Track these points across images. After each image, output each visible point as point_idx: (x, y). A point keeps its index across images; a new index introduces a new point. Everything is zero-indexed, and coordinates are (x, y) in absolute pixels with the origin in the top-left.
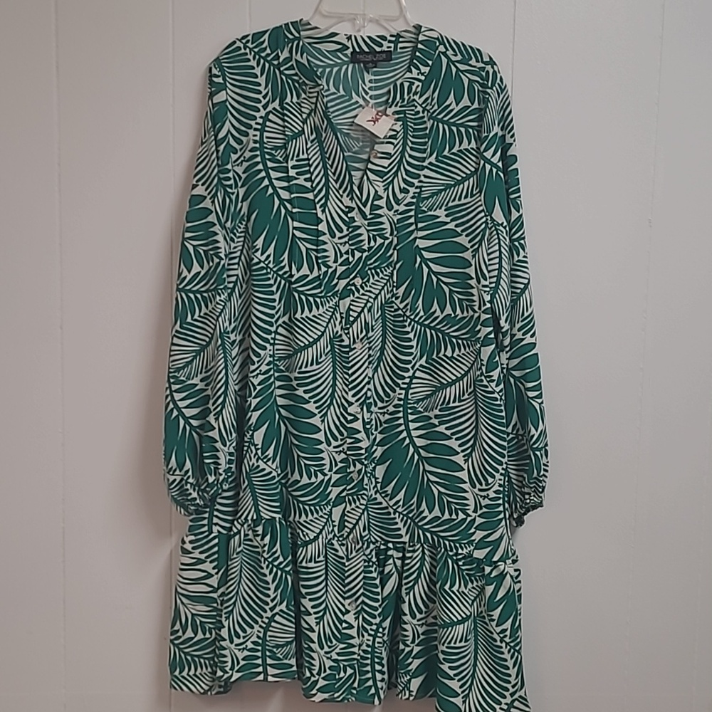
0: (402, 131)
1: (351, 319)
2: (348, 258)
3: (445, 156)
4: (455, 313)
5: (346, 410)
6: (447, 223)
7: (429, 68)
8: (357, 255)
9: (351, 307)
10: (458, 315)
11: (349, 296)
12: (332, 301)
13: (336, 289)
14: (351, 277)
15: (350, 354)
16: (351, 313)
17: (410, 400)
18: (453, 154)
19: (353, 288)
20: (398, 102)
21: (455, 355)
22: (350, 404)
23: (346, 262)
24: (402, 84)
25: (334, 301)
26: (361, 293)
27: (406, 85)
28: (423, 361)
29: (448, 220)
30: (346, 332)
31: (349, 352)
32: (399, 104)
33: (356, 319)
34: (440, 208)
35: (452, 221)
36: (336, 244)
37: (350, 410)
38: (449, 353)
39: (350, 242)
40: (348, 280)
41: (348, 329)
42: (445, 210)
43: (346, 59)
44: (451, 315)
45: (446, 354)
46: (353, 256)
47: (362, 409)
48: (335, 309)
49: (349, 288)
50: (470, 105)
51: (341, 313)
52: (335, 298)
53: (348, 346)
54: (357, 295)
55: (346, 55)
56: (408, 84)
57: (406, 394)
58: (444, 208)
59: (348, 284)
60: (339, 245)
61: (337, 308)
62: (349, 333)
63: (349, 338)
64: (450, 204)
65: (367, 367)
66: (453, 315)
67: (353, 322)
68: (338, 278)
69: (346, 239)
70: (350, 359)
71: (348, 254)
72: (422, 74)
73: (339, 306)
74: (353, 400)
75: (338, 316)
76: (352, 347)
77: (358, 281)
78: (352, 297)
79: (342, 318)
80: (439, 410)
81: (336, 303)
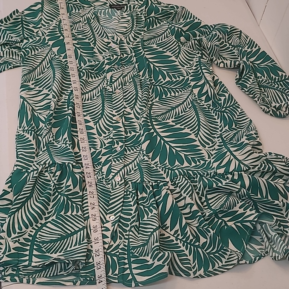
0: (131, 20)
1: (113, 81)
2: (110, 58)
5: (111, 119)
8: (115, 57)
9: (113, 76)
11: (112, 72)
13: (105, 69)
14: (112, 65)
15: (113, 95)
16: (113, 78)
19: (114, 69)
20: (128, 11)
22: (114, 116)
23: (109, 59)
24: (130, 5)
25: (104, 75)
26: (118, 71)
29: (158, 48)
30: (110, 86)
31: (112, 94)
33: (116, 81)
34: (153, 44)
35: (160, 48)
37: (114, 118)
41: (112, 85)
46: (113, 57)
47: (122, 118)
48: (104, 79)
49: (112, 69)
51: (107, 80)
52: (104, 74)
53: (112, 92)
54: (116, 71)
56: (133, 5)
58: (155, 44)
59: (111, 67)
61: (106, 78)
62: (112, 86)
63: (113, 89)
64: (157, 43)
65: (123, 101)
67: (114, 82)
68: (106, 65)
70: (113, 97)
71: (110, 56)
72: (140, 3)
73: (106, 77)
74: (116, 114)
75: (106, 81)
76: (114, 92)
77: (116, 66)
78: (113, 72)
79: (107, 82)
80: (174, 118)
81: (105, 76)
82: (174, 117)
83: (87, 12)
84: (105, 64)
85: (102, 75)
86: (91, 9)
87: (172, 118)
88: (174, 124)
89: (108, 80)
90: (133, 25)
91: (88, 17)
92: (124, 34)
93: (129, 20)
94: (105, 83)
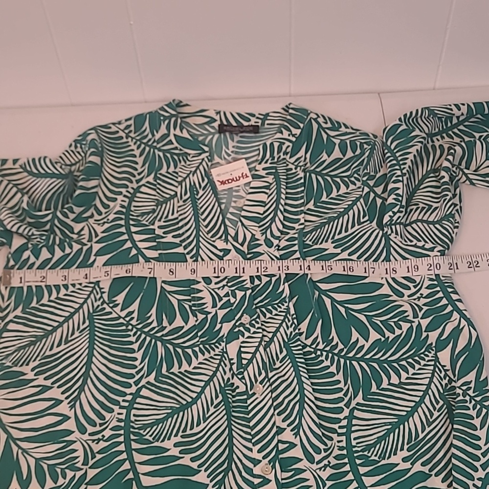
0: (275, 183)
1: (245, 362)
2: (229, 300)
3: (323, 201)
4: (384, 337)
5: (249, 471)
6: (339, 254)
7: (300, 130)
8: (240, 295)
9: (242, 349)
10: (388, 337)
11: (238, 338)
12: (218, 348)
13: (221, 335)
14: (237, 318)
15: (249, 402)
16: (243, 355)
17: (355, 447)
18: (332, 198)
19: (241, 329)
20: (268, 160)
21: (403, 380)
22: (256, 462)
23: (228, 304)
24: (272, 144)
25: (221, 347)
26: (252, 332)
27: (276, 145)
28: (359, 399)
29: (338, 251)
30: (240, 377)
31: (246, 399)
32: (270, 161)
33: (250, 361)
34: (326, 241)
35: (342, 251)
36: (213, 290)
37: (257, 470)
38: (395, 380)
39: (229, 284)
40: (233, 322)
41: (243, 373)
42: (332, 243)
43: (212, 131)
44: (380, 339)
45: (391, 382)
47: (274, 467)
48: (223, 356)
49: (236, 330)
50: (342, 157)
51: (230, 359)
52: (220, 345)
53: (245, 393)
54: (247, 334)
55: (213, 128)
56: (278, 144)
57: (348, 440)
58: (330, 241)
59: (235, 326)
60: (216, 290)
61: (225, 355)
62: (243, 378)
63: (246, 384)
64: (336, 237)
65: (273, 414)
66: (383, 339)
67: (248, 365)
68: (221, 322)
69: (224, 283)
70: (250, 408)
71: (229, 296)
72: (293, 136)
73: (226, 353)
74: (259, 457)
75: (227, 362)
76: (250, 393)
77: (246, 319)
78: (241, 339)
79: (232, 364)
80: (408, 450)
81: (223, 349)
82: (406, 447)
83: (193, 169)
84: (219, 321)
85: (218, 347)
86: (203, 159)
87: (402, 449)
88: (408, 465)
89: (232, 359)
90: (279, 193)
91: (192, 184)
92: (259, 220)
93: (271, 184)
94: (227, 369)
